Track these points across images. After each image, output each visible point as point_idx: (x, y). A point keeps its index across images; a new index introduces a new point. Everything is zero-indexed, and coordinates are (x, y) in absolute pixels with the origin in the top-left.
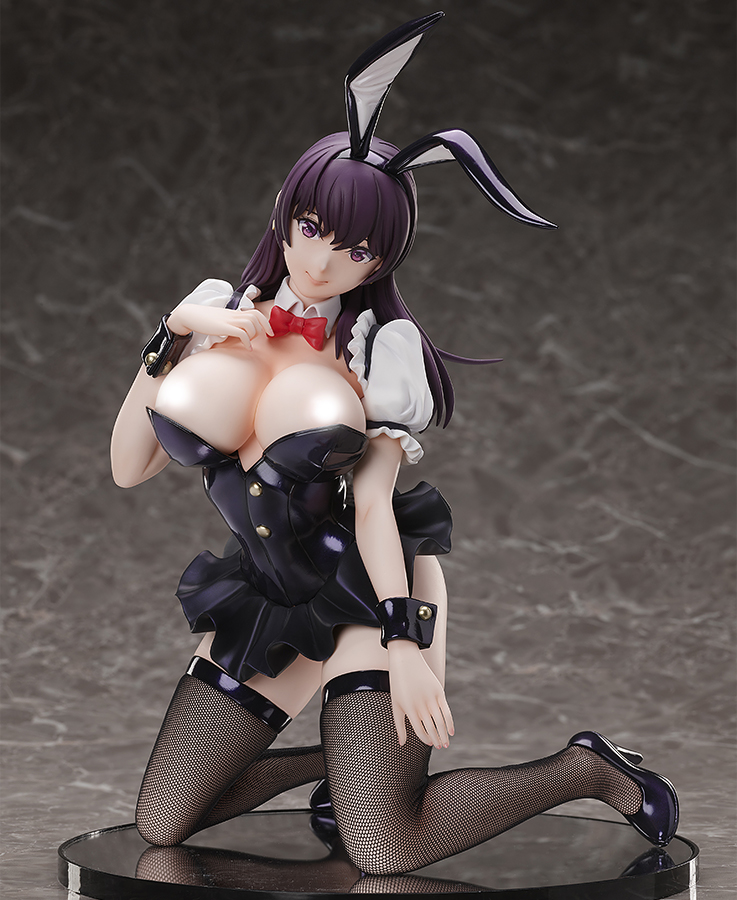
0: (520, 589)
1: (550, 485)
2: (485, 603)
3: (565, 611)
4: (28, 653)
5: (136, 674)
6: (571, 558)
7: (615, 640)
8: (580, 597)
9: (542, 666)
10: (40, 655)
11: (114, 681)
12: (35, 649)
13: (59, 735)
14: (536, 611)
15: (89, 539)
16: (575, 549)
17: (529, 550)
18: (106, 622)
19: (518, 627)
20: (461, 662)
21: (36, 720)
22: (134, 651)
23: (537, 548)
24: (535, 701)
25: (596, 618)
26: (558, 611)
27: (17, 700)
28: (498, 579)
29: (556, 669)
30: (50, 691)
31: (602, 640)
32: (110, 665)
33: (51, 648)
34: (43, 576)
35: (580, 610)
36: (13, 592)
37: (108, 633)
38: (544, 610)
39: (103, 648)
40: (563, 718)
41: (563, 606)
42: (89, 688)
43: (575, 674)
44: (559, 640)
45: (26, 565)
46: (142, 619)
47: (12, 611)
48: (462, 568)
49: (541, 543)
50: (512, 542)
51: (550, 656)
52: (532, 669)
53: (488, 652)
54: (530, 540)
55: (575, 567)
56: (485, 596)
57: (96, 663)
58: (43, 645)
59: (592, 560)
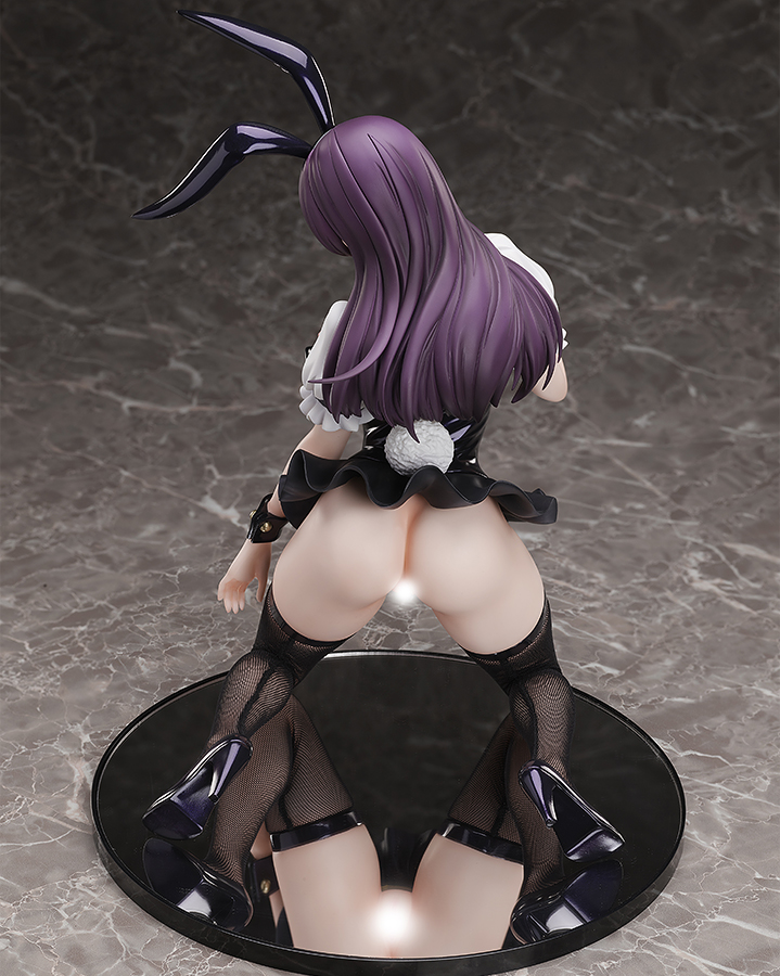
0: (670, 182)
1: (716, 38)
2: (632, 200)
3: (711, 217)
4: (166, 251)
5: (273, 289)
6: (729, 141)
7: (759, 264)
8: (731, 198)
9: (681, 299)
10: (178, 254)
11: (250, 301)
12: (174, 245)
13: (194, 392)
14: (684, 215)
15: (231, 88)
16: (733, 129)
17: (685, 125)
18: (246, 208)
19: (663, 238)
20: (599, 289)
21: (174, 364)
22: (272, 255)
23: (693, 124)
24: (669, 358)
25: (744, 229)
26: (707, 217)
27: (154, 326)
28: (648, 166)
29: (694, 306)
30: (187, 312)
31: (747, 262)
32: (249, 275)
33: (190, 244)
34: (183, 137)
35: (729, 218)
36: (153, 159)
37: (247, 224)
38: (692, 214)
39: (242, 247)
40: (692, 391)
41: (711, 210)
42: (227, 311)
43: (713, 315)
44: (702, 259)
45: (167, 120)
46: (282, 204)
47: (151, 185)
48: (613, 148)
49: (699, 119)
50: (667, 115)
51: (690, 285)
52: (671, 304)
53: (629, 274)
54: (687, 113)
55: (731, 154)
56: (632, 192)
57: (233, 270)
58: (181, 239)
59: (750, 144)
